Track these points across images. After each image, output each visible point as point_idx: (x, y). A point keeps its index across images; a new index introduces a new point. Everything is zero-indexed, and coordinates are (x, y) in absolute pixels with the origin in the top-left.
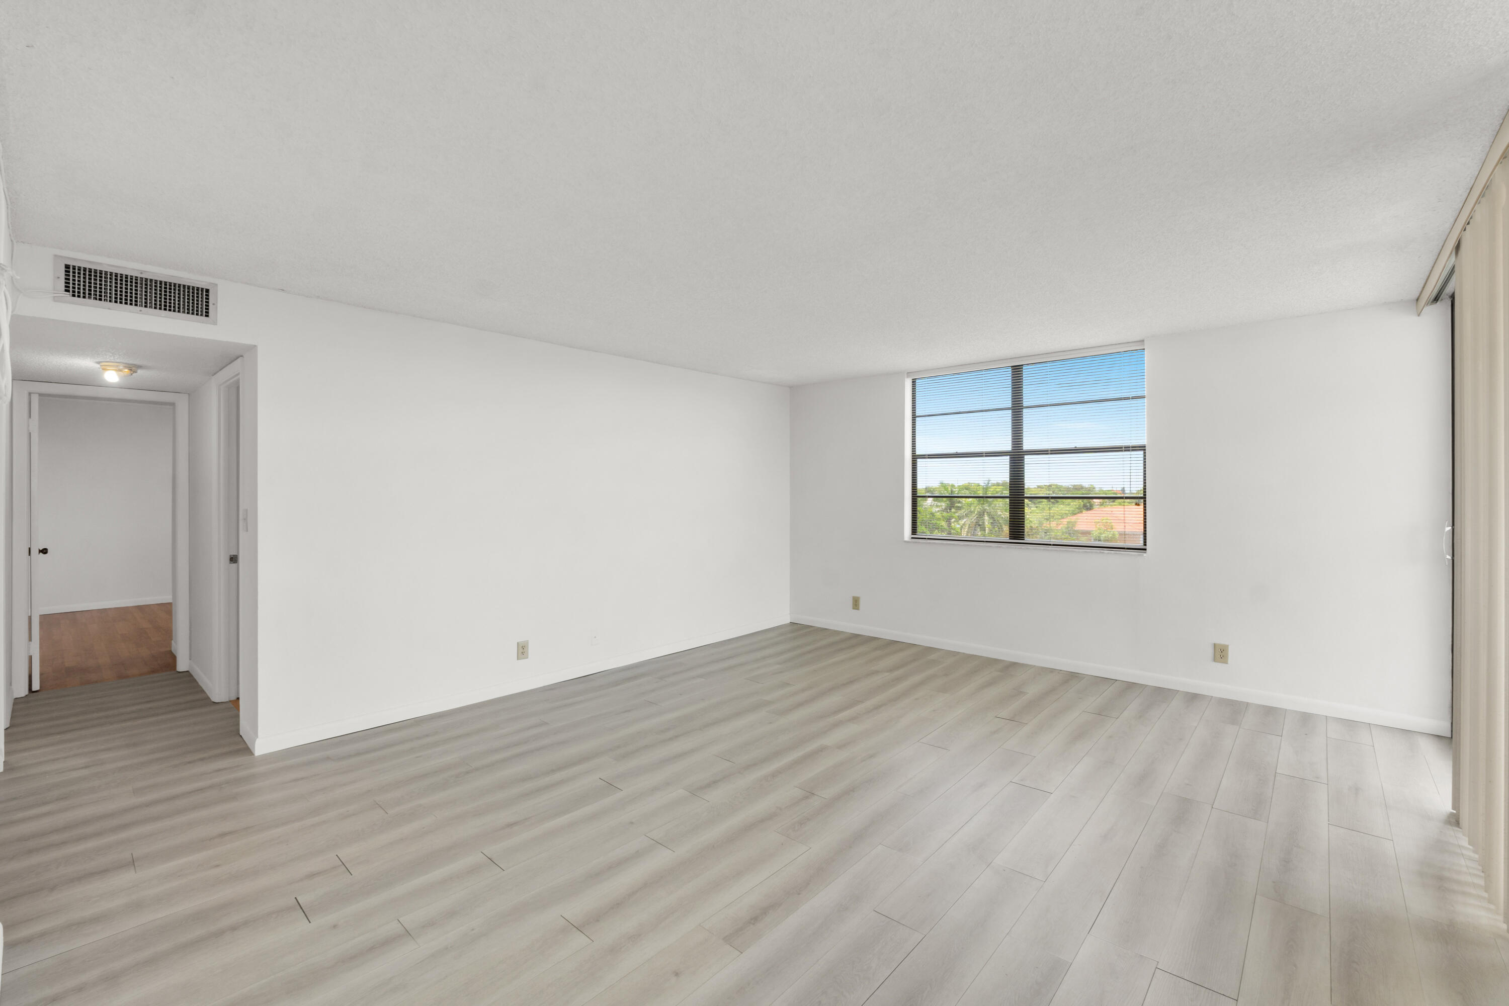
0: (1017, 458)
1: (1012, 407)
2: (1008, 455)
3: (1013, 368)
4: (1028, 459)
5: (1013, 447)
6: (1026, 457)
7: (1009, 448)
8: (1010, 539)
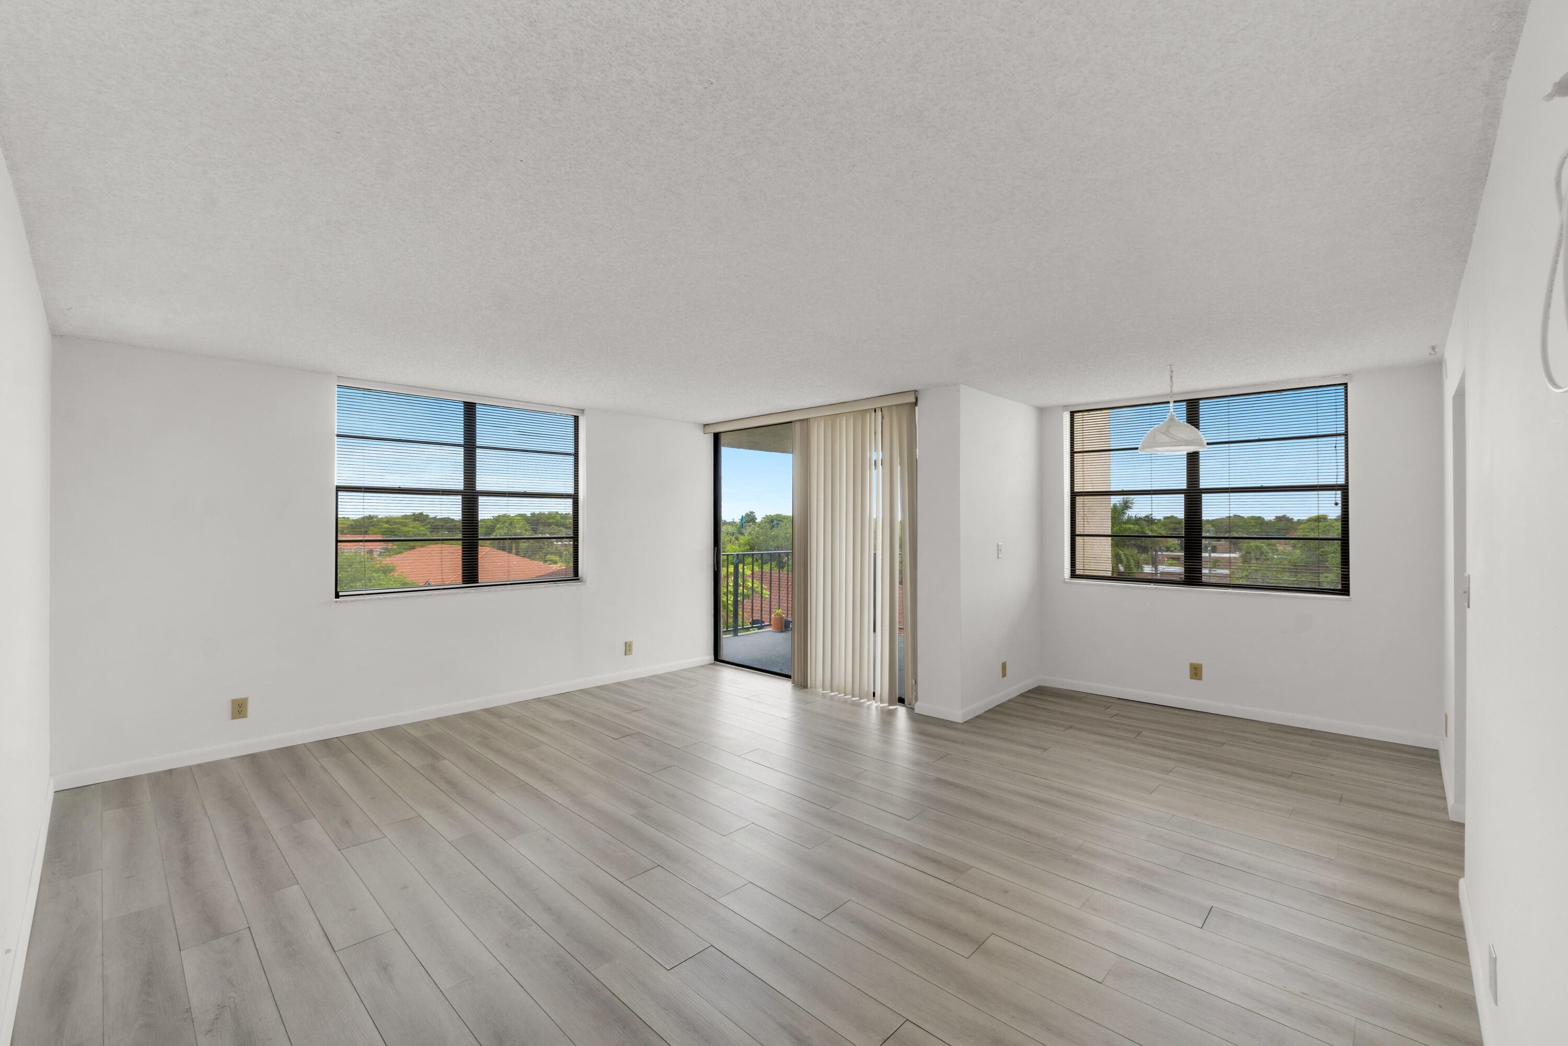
0: (470, 497)
1: (465, 444)
2: (460, 495)
3: (466, 404)
4: (481, 499)
5: (464, 487)
6: (480, 498)
7: (460, 486)
8: (463, 584)
